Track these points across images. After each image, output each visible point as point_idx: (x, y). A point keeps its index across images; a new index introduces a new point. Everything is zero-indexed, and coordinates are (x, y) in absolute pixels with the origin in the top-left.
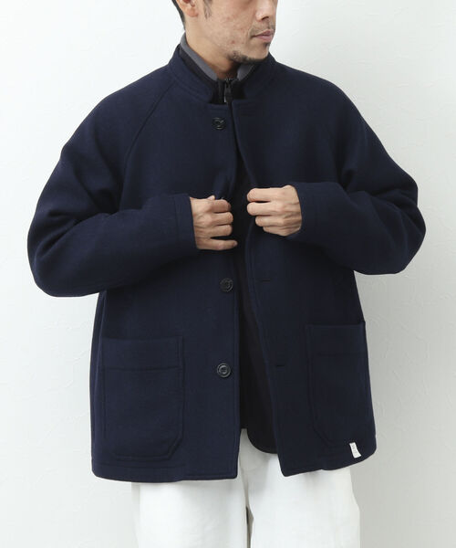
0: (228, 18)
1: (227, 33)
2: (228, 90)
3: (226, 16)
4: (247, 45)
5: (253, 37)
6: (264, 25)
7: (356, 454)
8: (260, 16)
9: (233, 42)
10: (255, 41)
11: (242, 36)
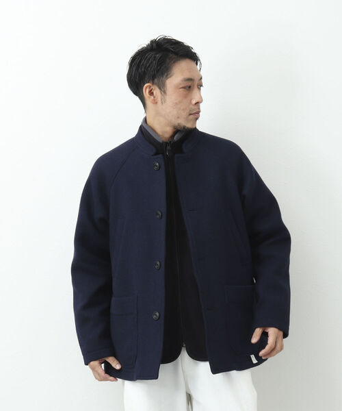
0: (176, 104)
1: (175, 112)
2: (169, 148)
3: (175, 101)
4: (187, 119)
5: (191, 114)
6: (196, 107)
7: (255, 361)
8: (194, 102)
9: (178, 118)
10: (192, 116)
11: (184, 114)
